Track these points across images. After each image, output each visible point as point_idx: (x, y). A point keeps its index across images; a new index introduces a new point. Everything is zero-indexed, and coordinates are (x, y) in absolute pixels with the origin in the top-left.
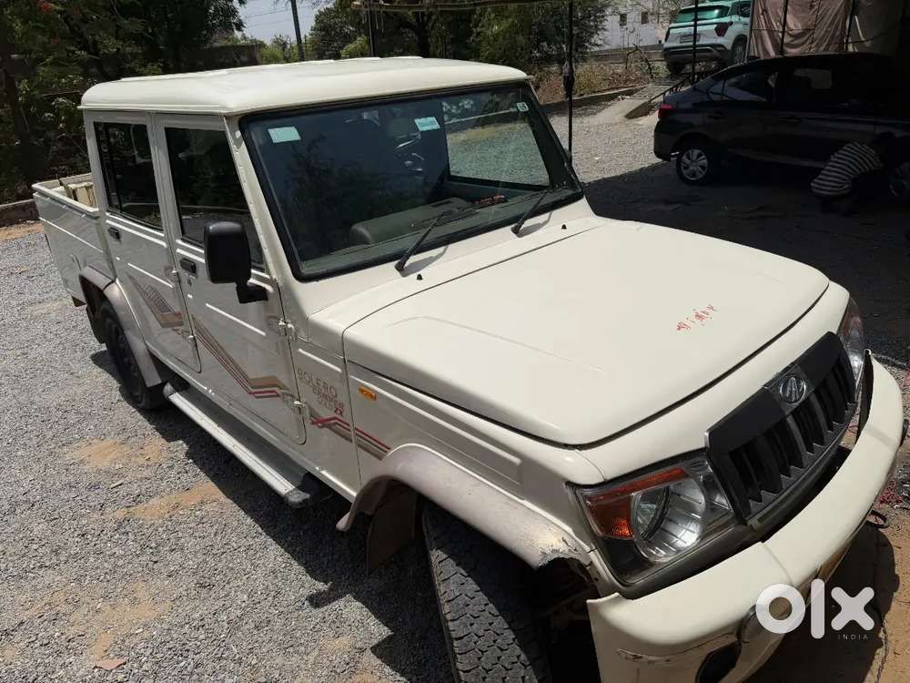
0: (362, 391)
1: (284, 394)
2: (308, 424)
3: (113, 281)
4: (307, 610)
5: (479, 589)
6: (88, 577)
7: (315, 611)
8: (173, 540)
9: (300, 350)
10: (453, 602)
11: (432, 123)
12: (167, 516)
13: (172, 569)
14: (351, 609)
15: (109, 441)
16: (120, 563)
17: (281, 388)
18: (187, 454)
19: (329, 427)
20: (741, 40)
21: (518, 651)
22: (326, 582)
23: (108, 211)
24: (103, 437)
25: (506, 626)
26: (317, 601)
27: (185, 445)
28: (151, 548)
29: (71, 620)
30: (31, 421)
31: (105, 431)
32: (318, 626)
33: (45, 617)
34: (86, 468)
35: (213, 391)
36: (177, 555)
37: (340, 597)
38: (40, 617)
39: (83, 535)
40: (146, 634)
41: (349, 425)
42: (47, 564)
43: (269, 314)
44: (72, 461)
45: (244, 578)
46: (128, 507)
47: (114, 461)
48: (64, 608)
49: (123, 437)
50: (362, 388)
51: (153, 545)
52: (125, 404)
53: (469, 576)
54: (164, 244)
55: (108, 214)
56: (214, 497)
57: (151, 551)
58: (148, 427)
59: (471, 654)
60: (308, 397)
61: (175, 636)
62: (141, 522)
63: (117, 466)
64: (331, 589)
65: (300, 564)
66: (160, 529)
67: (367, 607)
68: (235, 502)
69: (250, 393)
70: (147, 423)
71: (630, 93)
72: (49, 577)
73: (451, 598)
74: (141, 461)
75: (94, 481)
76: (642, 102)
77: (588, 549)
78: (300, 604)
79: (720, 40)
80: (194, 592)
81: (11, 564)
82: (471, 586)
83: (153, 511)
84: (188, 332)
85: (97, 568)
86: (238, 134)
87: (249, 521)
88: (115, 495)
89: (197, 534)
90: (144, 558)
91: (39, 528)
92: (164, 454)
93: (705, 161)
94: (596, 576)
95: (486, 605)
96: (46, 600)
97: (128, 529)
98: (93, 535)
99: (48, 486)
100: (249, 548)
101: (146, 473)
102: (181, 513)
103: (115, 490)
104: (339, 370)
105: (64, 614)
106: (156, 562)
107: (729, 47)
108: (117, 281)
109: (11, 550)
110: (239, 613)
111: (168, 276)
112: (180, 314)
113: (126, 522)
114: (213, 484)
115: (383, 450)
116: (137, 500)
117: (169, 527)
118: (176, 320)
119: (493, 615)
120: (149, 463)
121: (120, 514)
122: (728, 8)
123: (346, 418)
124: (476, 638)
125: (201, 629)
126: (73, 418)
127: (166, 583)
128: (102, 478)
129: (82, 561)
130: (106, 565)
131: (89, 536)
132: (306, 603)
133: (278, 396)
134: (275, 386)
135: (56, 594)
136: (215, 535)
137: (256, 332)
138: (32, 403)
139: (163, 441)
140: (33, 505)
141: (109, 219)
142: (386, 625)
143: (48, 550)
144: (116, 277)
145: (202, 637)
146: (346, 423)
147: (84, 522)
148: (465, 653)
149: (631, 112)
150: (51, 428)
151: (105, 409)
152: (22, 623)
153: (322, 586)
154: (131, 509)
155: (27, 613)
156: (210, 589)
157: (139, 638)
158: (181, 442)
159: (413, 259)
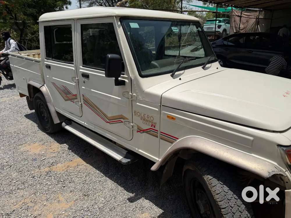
0: (168, 117)
1: (125, 121)
2: (135, 132)
3: (43, 85)
4: (128, 203)
5: (229, 189)
6: (38, 193)
7: (131, 204)
8: (70, 179)
9: (138, 104)
10: (219, 194)
11: (177, 29)
12: (65, 170)
13: (71, 189)
14: (145, 203)
15: (37, 144)
16: (50, 187)
17: (124, 119)
18: (68, 148)
19: (147, 132)
20: (225, 30)
21: (247, 213)
22: (133, 193)
23: (46, 59)
24: (34, 143)
25: (242, 203)
26: (131, 200)
27: (67, 146)
28: (61, 182)
29: (34, 209)
30: (5, 137)
31: (35, 140)
32: (134, 209)
33: (23, 208)
34: (30, 153)
35: (87, 123)
36: (72, 184)
37: (139, 198)
38: (21, 208)
39: (33, 177)
40: (66, 214)
41: (158, 131)
42: (20, 188)
43: (124, 91)
44: (24, 151)
45: (101, 192)
46: (50, 167)
47: (41, 151)
48: (30, 205)
49: (42, 143)
50: (169, 115)
51: (62, 180)
52: (41, 131)
53: (224, 185)
54: (73, 68)
55: (45, 60)
56: (82, 164)
57: (62, 183)
58: (52, 140)
59: (229, 214)
60: (138, 121)
61: (78, 214)
62: (56, 172)
63: (42, 153)
64: (135, 196)
65: (122, 187)
66: (64, 175)
67: (152, 202)
68: (91, 165)
69: (107, 122)
70: (50, 138)
71: (190, 45)
72: (21, 193)
73: (218, 193)
74: (51, 151)
75: (34, 158)
76: (195, 47)
77: (284, 170)
78: (125, 201)
79: (219, 30)
80: (82, 198)
81: (5, 188)
82: (226, 188)
83: (59, 168)
84: (78, 102)
85: (42, 189)
86: (119, 23)
87: (98, 172)
88: (44, 163)
89: (78, 177)
90: (59, 185)
91: (14, 175)
92: (60, 149)
93: (222, 63)
94: (288, 181)
95: (233, 195)
96: (23, 201)
97: (51, 175)
98: (37, 177)
99: (16, 159)
100: (100, 181)
101: (54, 155)
102: (71, 169)
103: (43, 161)
104: (157, 109)
105: (31, 207)
106: (64, 187)
107: (221, 32)
108: (45, 85)
109: (4, 183)
110: (102, 205)
111: (73, 80)
112: (76, 95)
113: (50, 172)
114: (81, 159)
115: (174, 140)
116: (52, 164)
117: (67, 174)
118: (74, 97)
119: (236, 199)
120: (55, 152)
121: (47, 169)
122: (221, 20)
123: (157, 128)
124: (231, 208)
125: (88, 211)
126: (21, 136)
127: (70, 194)
128: (37, 157)
129: (35, 187)
130: (44, 188)
131: (36, 177)
132: (127, 201)
133: (122, 122)
134: (121, 118)
135: (26, 199)
136: (86, 177)
137: (116, 99)
138: (4, 131)
139: (58, 144)
140: (11, 166)
141: (46, 61)
142: (160, 208)
143: (20, 183)
144: (45, 84)
145: (89, 214)
146: (156, 130)
147: (33, 172)
148: (227, 214)
149: (192, 50)
150: (13, 139)
151: (33, 133)
152: (14, 210)
153: (131, 195)
154: (51, 168)
155: (15, 207)
156: (88, 196)
157: (63, 215)
158: (65, 144)
159: (177, 73)
